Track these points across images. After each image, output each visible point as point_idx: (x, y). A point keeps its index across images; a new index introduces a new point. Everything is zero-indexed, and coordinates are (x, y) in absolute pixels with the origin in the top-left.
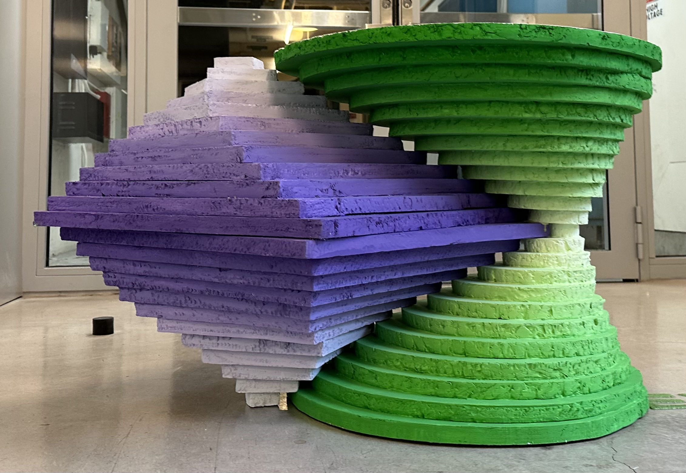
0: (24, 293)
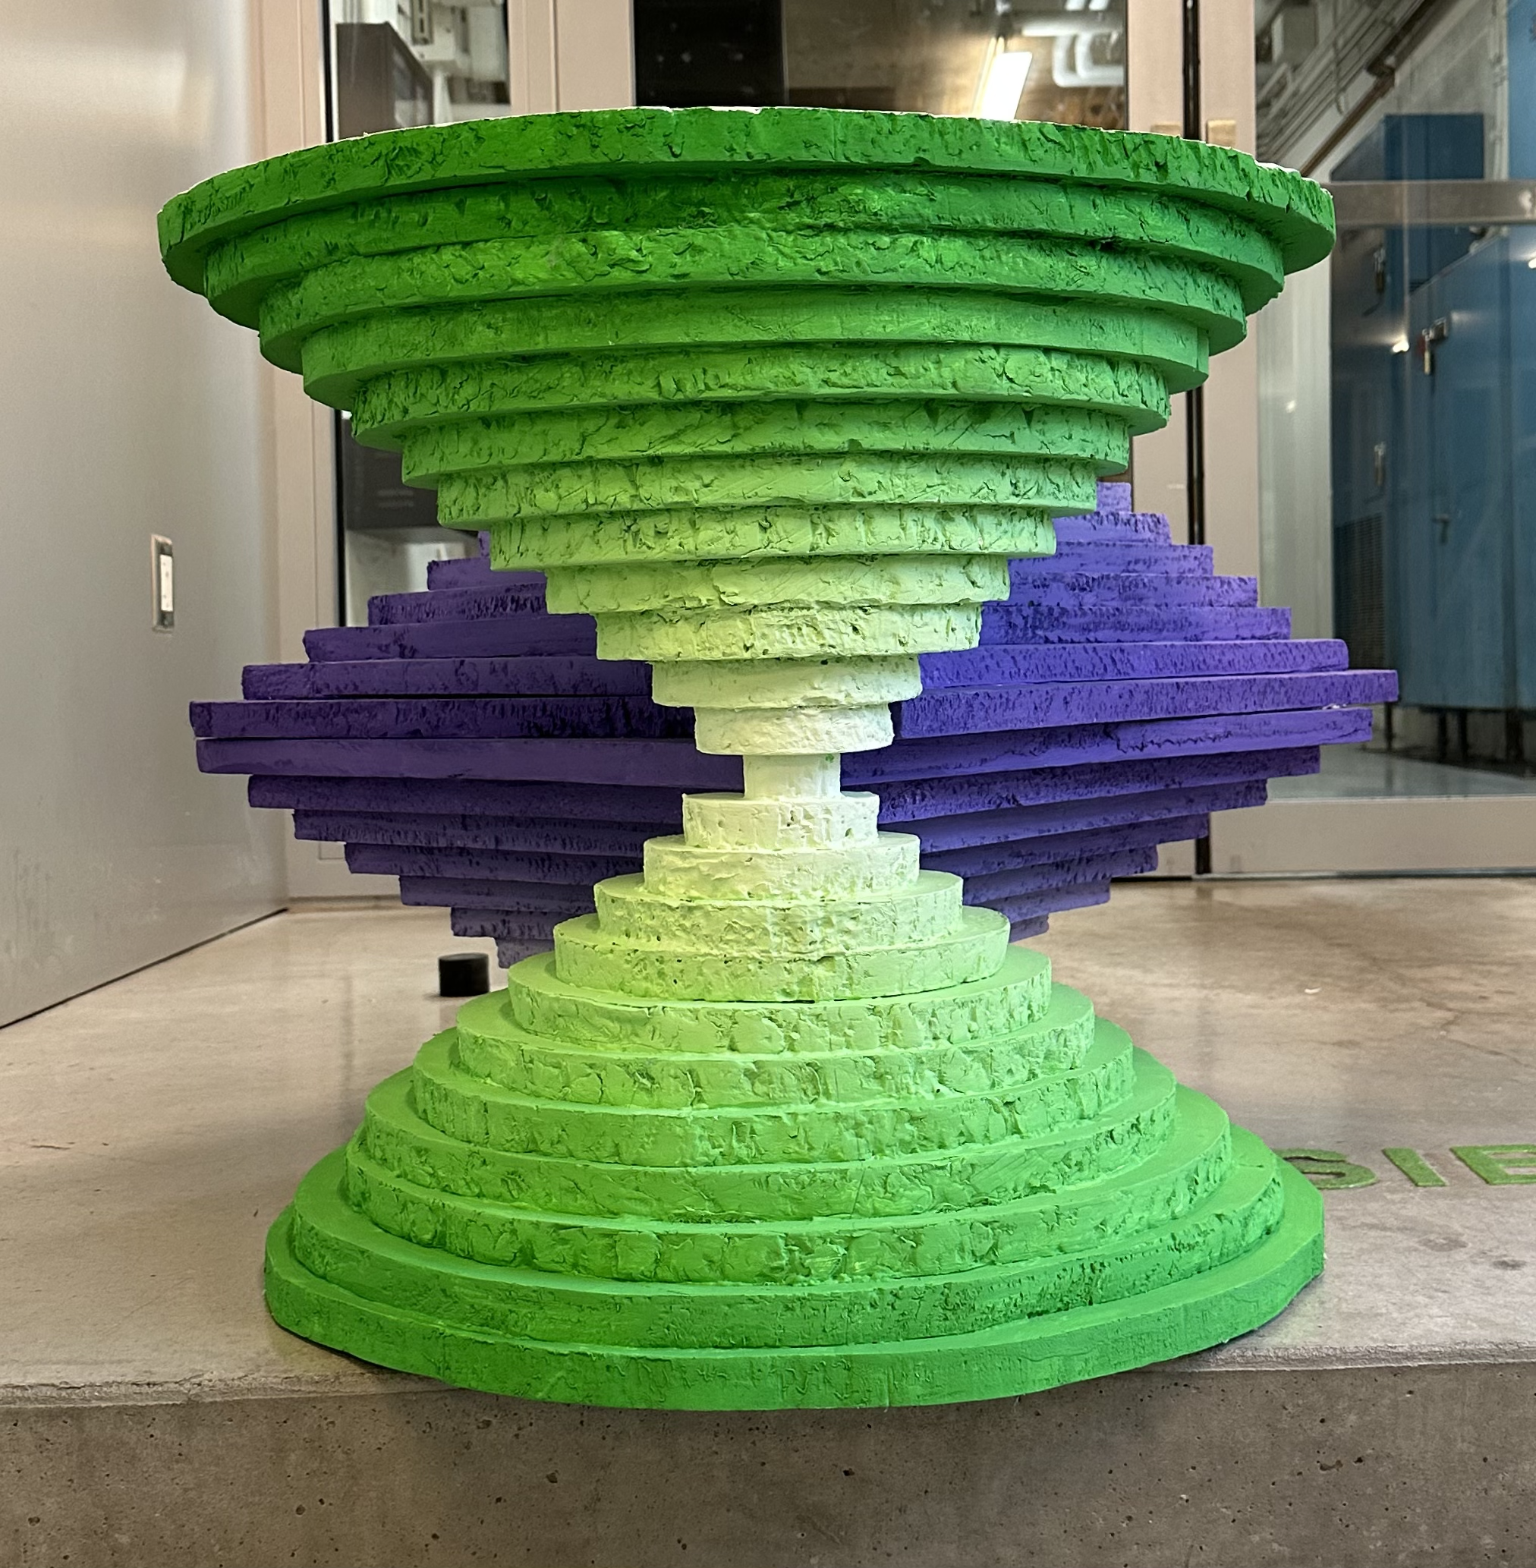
0: (294, 900)
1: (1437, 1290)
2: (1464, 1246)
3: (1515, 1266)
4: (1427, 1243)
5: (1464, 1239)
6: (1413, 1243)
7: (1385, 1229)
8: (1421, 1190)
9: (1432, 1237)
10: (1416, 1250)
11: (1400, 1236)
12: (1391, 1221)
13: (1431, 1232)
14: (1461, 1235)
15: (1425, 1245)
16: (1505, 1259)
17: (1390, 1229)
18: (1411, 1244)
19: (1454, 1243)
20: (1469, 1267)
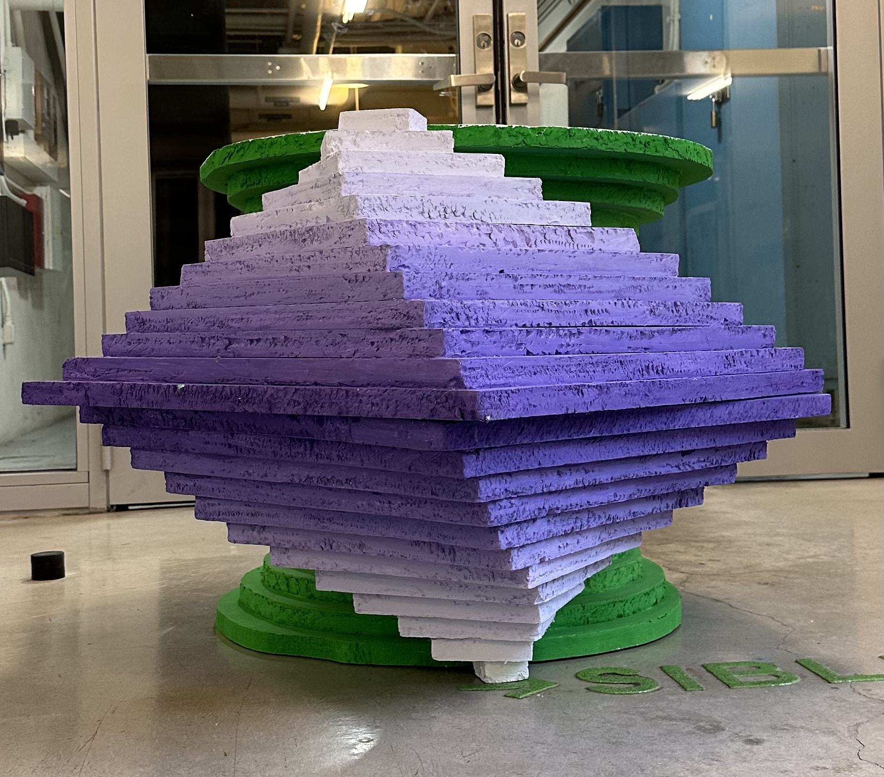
1: (713, 760)
2: (723, 730)
3: (758, 742)
4: (700, 728)
5: (722, 725)
6: (690, 728)
7: (671, 720)
8: (690, 693)
9: (702, 724)
10: (694, 733)
11: (683, 724)
12: (674, 714)
13: (702, 721)
14: (721, 722)
15: (699, 730)
16: (751, 738)
17: (675, 720)
18: (690, 729)
19: (717, 728)
20: (730, 744)
